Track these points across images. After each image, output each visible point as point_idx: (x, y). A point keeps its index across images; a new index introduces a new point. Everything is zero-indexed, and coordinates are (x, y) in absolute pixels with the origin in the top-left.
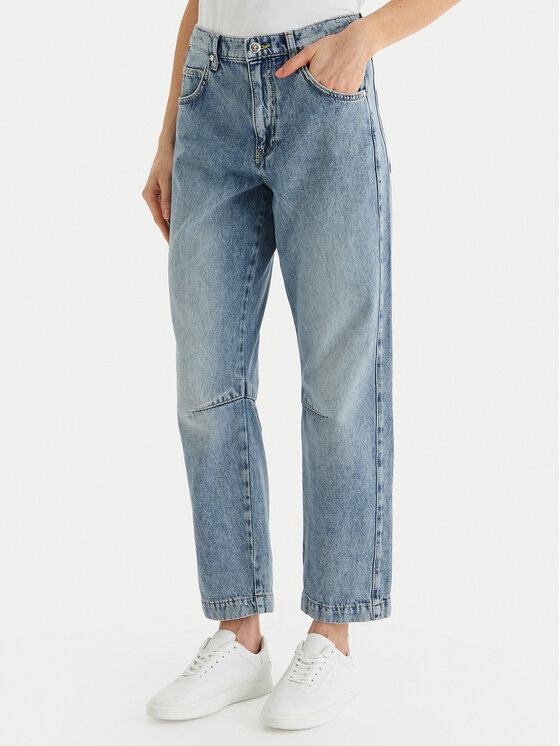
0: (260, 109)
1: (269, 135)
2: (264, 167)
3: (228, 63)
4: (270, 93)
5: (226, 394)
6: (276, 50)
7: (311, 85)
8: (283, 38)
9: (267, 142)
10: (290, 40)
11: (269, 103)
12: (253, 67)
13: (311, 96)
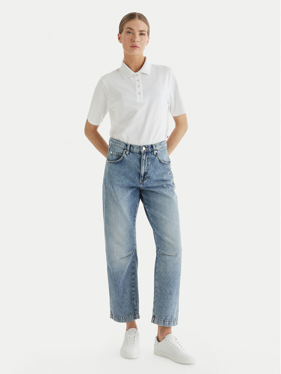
0: (143, 167)
1: (145, 175)
2: (143, 184)
3: (133, 153)
4: (146, 162)
5: (131, 253)
6: (150, 150)
7: (160, 161)
8: (152, 146)
9: (144, 177)
10: (154, 146)
11: (146, 165)
12: (144, 154)
13: (159, 164)
